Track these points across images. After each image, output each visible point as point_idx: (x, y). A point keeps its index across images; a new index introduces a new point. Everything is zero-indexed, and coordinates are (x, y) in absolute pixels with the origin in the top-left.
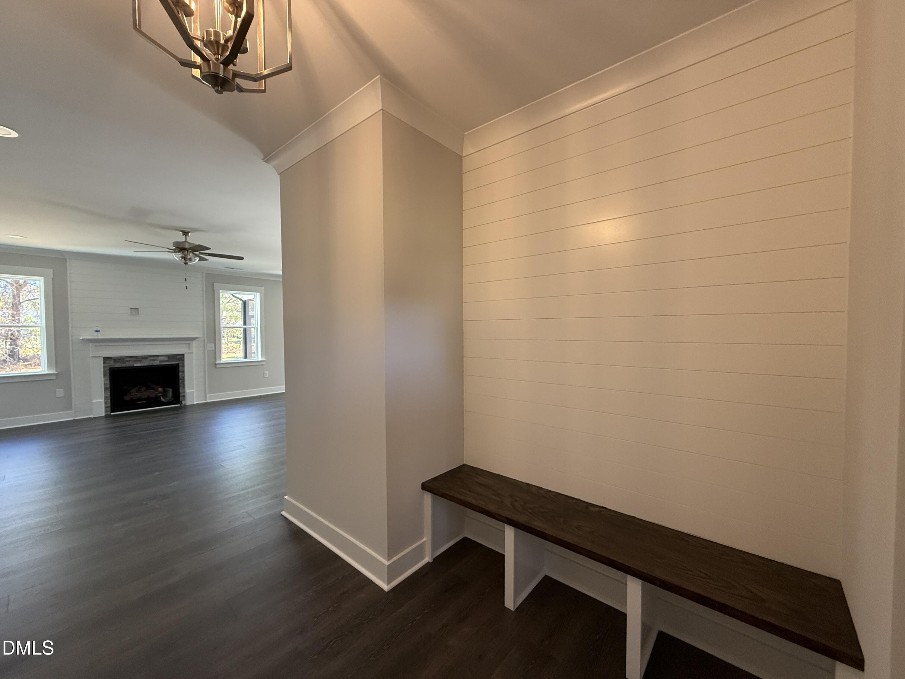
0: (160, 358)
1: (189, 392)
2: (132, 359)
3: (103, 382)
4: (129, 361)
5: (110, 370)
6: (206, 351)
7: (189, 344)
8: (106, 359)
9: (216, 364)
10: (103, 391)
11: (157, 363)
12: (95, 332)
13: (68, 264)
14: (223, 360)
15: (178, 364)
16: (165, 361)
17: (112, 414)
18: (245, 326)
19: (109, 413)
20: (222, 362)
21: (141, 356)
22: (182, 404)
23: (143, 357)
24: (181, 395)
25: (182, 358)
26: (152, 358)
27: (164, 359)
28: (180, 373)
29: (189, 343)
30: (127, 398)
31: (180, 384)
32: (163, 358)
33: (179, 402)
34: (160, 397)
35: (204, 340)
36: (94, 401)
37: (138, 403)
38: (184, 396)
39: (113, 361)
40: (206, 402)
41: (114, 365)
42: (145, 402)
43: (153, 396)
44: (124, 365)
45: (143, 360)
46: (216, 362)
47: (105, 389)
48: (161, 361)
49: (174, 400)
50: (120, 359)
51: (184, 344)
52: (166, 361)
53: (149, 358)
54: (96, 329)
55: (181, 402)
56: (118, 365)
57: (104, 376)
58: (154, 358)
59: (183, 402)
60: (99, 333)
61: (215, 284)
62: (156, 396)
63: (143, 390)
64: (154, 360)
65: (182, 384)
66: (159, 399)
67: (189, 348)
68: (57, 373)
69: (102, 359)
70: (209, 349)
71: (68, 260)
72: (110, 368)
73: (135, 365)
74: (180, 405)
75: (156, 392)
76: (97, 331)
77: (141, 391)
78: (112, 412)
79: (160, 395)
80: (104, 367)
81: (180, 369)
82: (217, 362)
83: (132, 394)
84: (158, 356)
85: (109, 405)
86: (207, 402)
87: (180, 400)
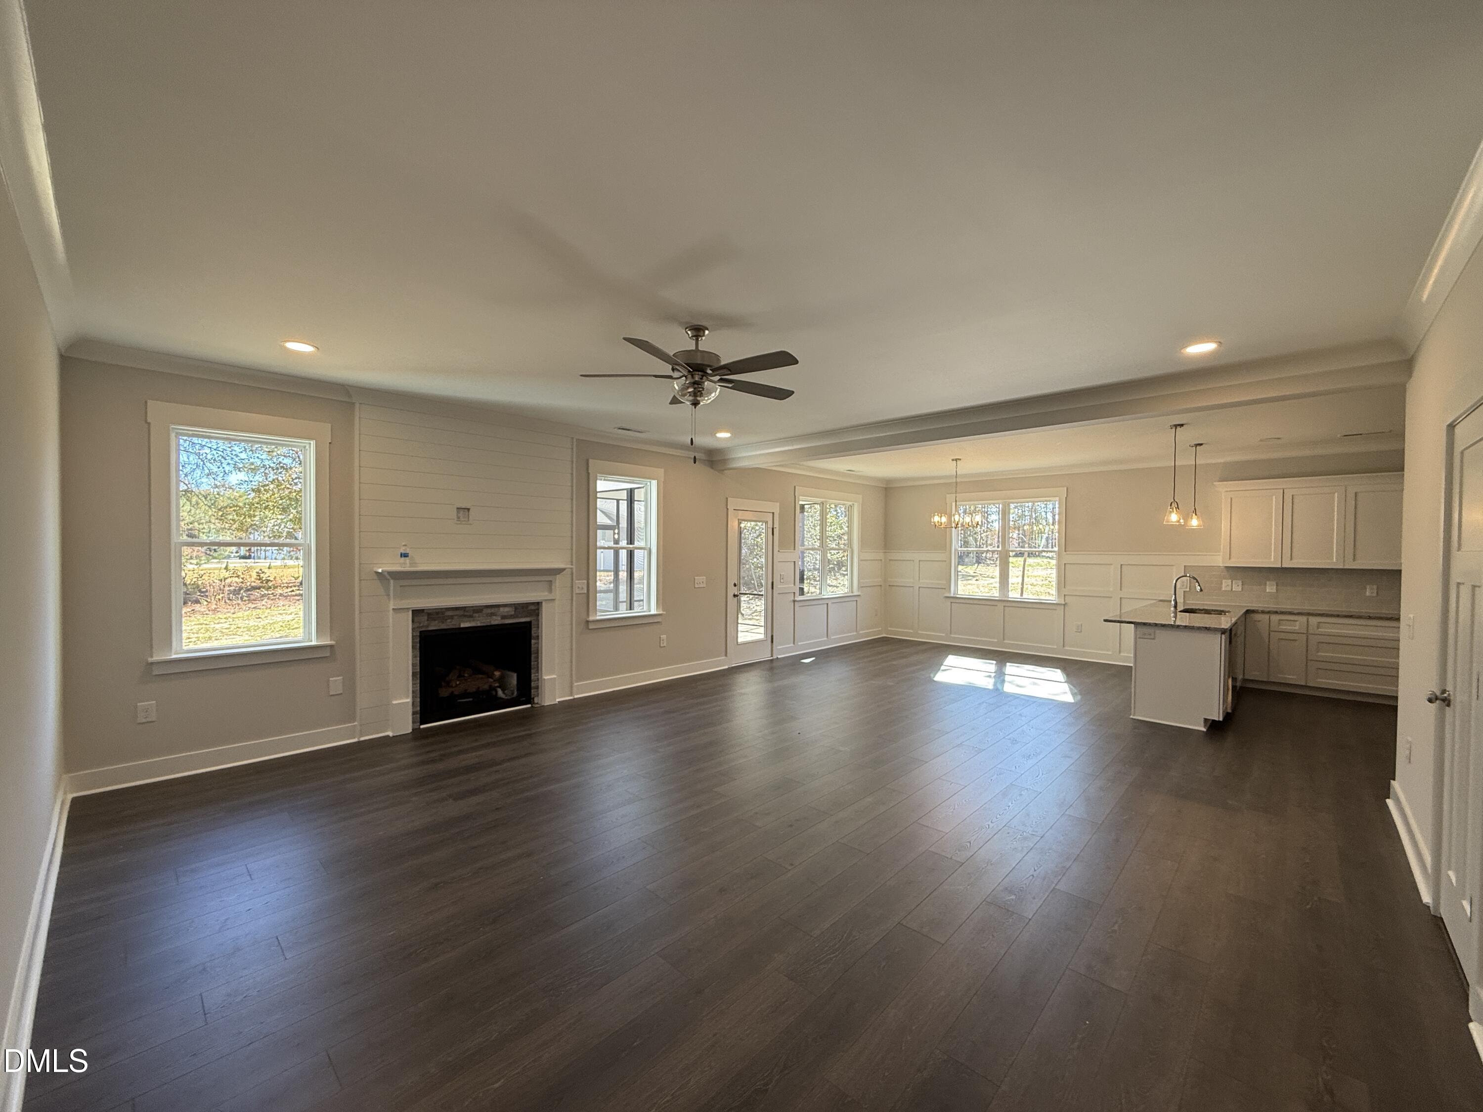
0: (502, 609)
1: (548, 679)
2: (458, 613)
3: (410, 662)
4: (452, 617)
5: (420, 636)
6: (574, 595)
7: (551, 581)
8: (416, 613)
9: (588, 622)
10: (411, 678)
11: (496, 621)
12: (401, 556)
13: (357, 413)
14: (599, 614)
15: (530, 623)
16: (511, 617)
17: (422, 727)
18: (631, 546)
19: (416, 726)
20: (598, 618)
21: (472, 607)
22: (534, 703)
23: (475, 608)
24: (533, 684)
25: (535, 610)
26: (489, 611)
27: (507, 612)
28: (533, 641)
29: (550, 579)
30: (444, 693)
31: (532, 663)
32: (507, 609)
33: (529, 700)
34: (495, 689)
35: (572, 574)
36: (395, 702)
37: (460, 702)
38: (537, 688)
39: (426, 618)
40: (571, 698)
41: (427, 626)
42: (471, 699)
43: (486, 687)
44: (443, 626)
45: (475, 615)
46: (589, 617)
47: (414, 674)
48: (503, 617)
49: (519, 696)
50: (437, 613)
51: (541, 581)
52: (511, 615)
53: (485, 611)
54: (403, 552)
55: (533, 698)
56: (434, 626)
57: (413, 647)
58: (493, 610)
59: (536, 700)
60: (407, 558)
61: (591, 461)
62: (490, 686)
63: (466, 675)
64: (492, 614)
65: (536, 663)
66: (494, 693)
67: (550, 590)
68: (333, 643)
69: (410, 613)
70: (578, 591)
71: (357, 405)
72: (421, 632)
73: (462, 625)
74: (532, 706)
75: (491, 680)
76: (404, 555)
77: (464, 676)
78: (422, 723)
79: (497, 685)
80: (413, 629)
81: (534, 630)
82: (591, 618)
83: (451, 684)
84: (498, 606)
85: (418, 709)
86: (574, 699)
87: (532, 696)
